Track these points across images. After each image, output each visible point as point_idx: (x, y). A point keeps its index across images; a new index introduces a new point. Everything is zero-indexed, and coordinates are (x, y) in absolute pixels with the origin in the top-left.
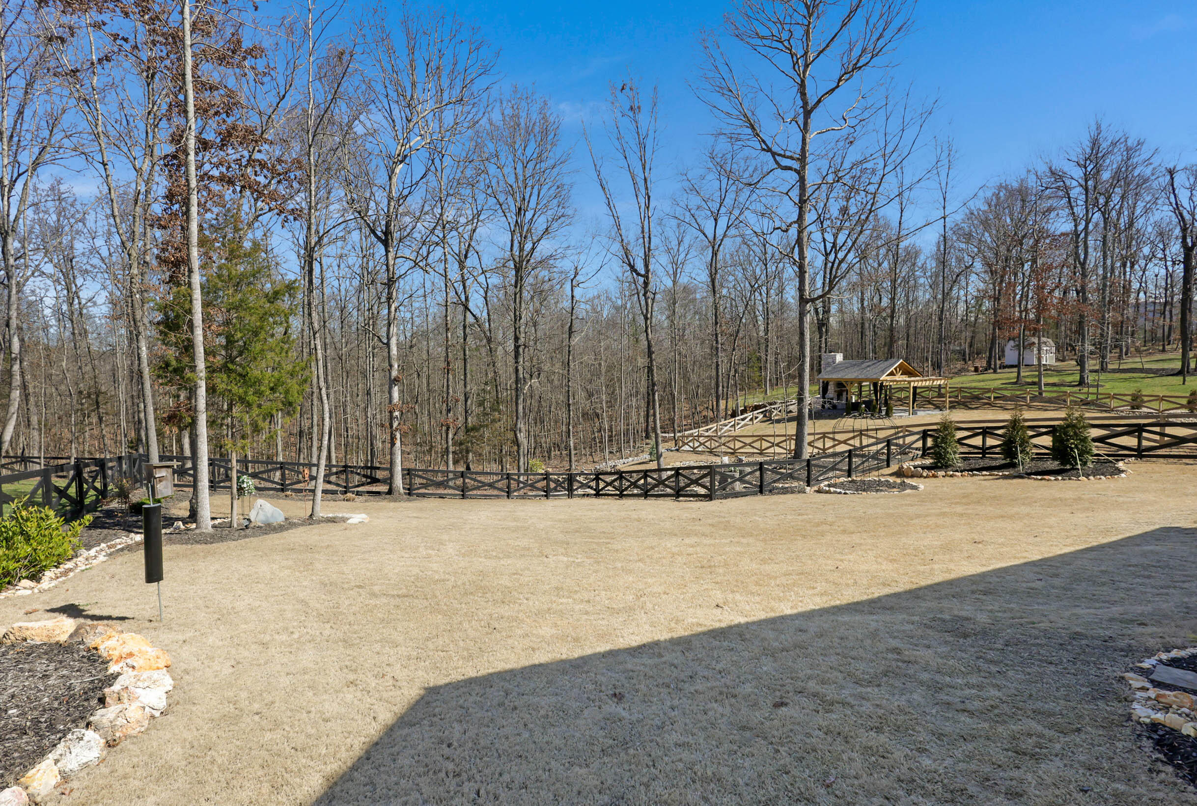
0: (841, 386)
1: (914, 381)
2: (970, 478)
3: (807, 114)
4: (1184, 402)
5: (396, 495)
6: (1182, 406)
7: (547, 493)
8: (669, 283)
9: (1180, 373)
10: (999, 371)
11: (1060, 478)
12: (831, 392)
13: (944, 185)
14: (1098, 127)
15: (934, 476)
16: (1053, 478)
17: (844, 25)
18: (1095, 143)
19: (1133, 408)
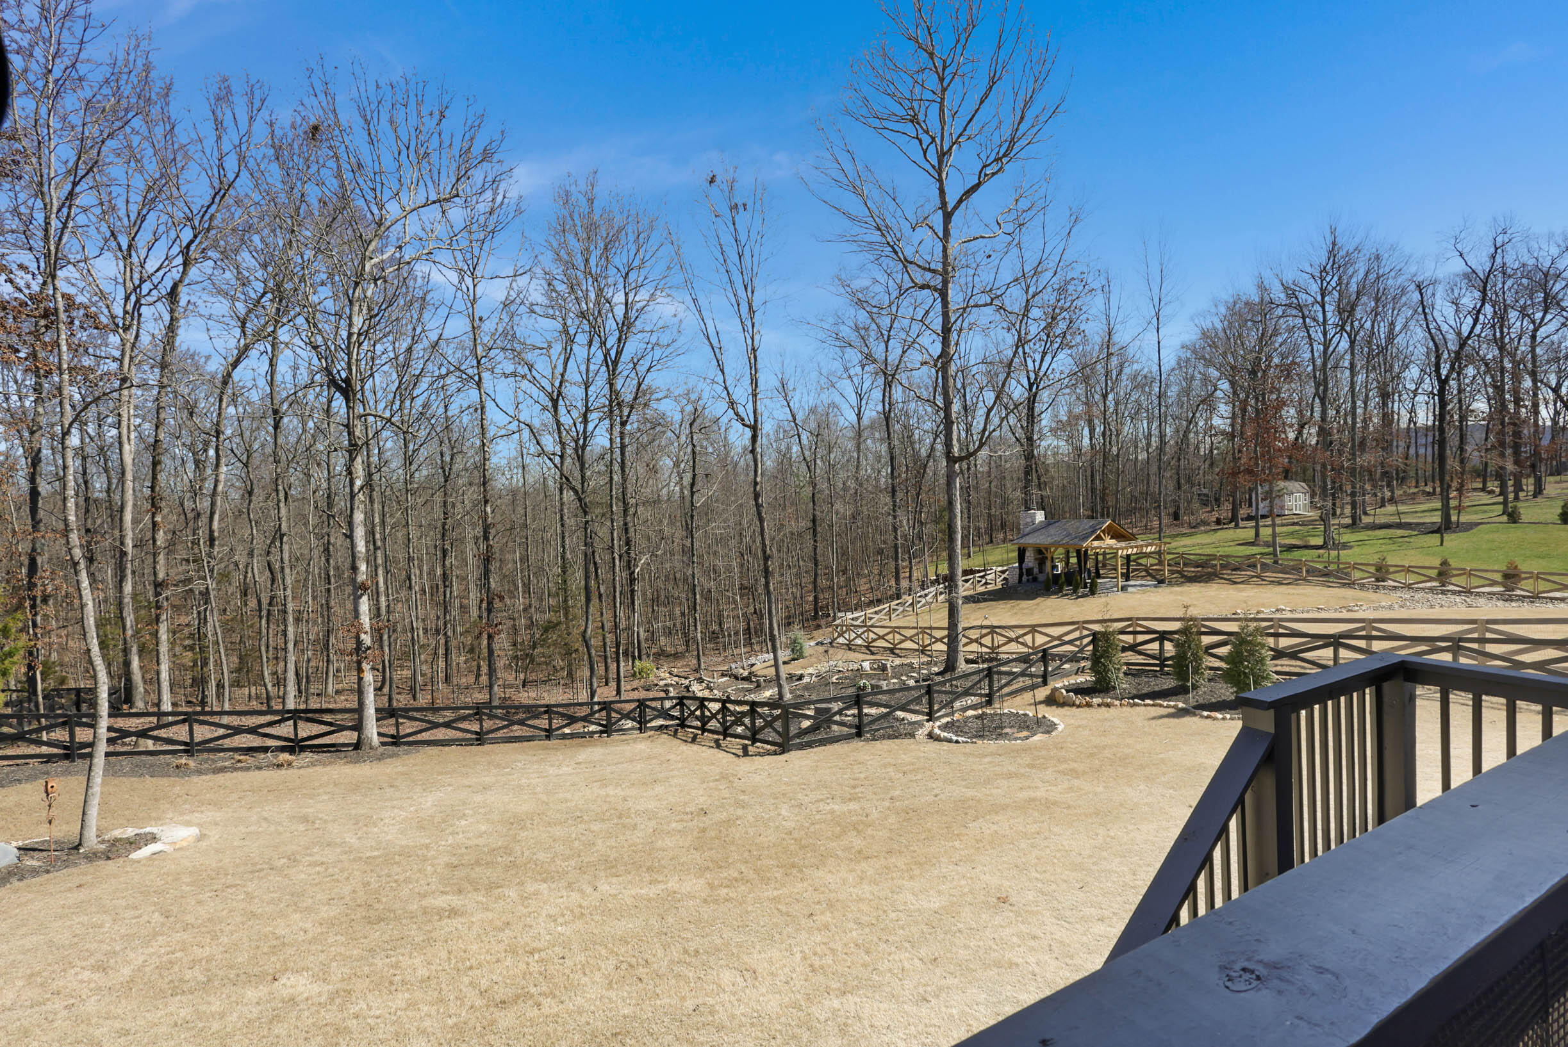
0: (1042, 554)
1: (1122, 549)
2: (1129, 709)
3: (948, 217)
4: (1433, 573)
5: (365, 748)
6: (1431, 579)
7: (607, 729)
8: (853, 418)
9: (1437, 531)
10: (1241, 524)
11: (1228, 716)
12: (1030, 560)
13: (1156, 301)
14: (1333, 232)
15: (1089, 705)
16: (1220, 716)
17: (982, 102)
18: (1332, 253)
19: (1378, 580)
